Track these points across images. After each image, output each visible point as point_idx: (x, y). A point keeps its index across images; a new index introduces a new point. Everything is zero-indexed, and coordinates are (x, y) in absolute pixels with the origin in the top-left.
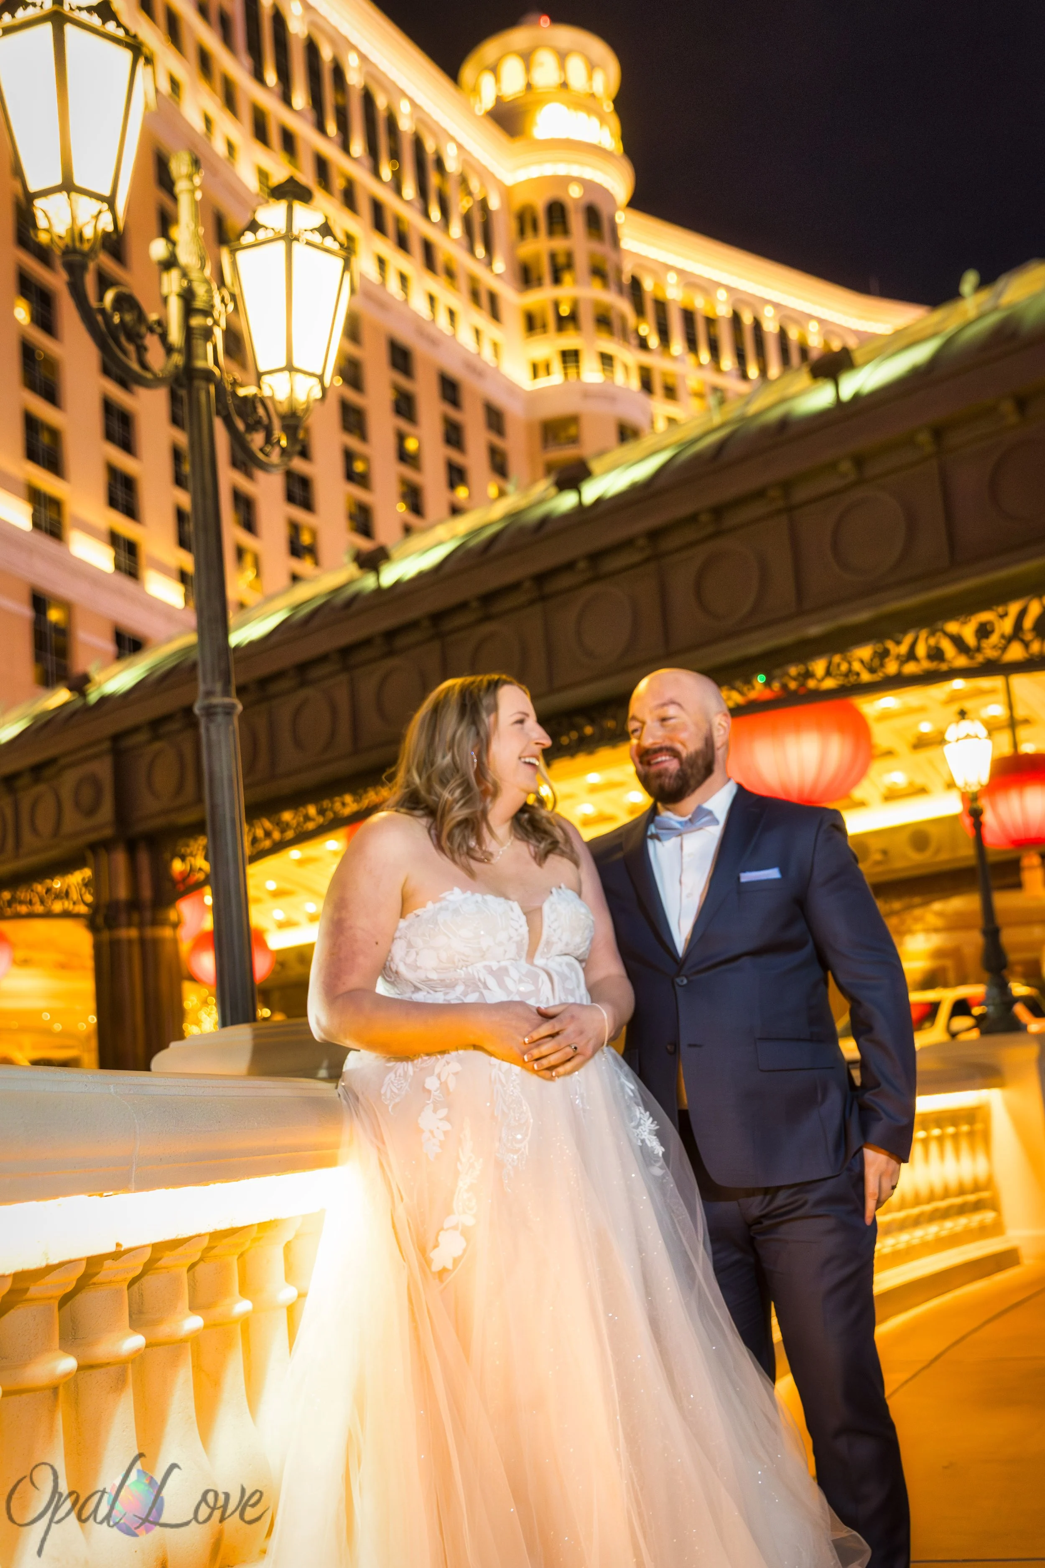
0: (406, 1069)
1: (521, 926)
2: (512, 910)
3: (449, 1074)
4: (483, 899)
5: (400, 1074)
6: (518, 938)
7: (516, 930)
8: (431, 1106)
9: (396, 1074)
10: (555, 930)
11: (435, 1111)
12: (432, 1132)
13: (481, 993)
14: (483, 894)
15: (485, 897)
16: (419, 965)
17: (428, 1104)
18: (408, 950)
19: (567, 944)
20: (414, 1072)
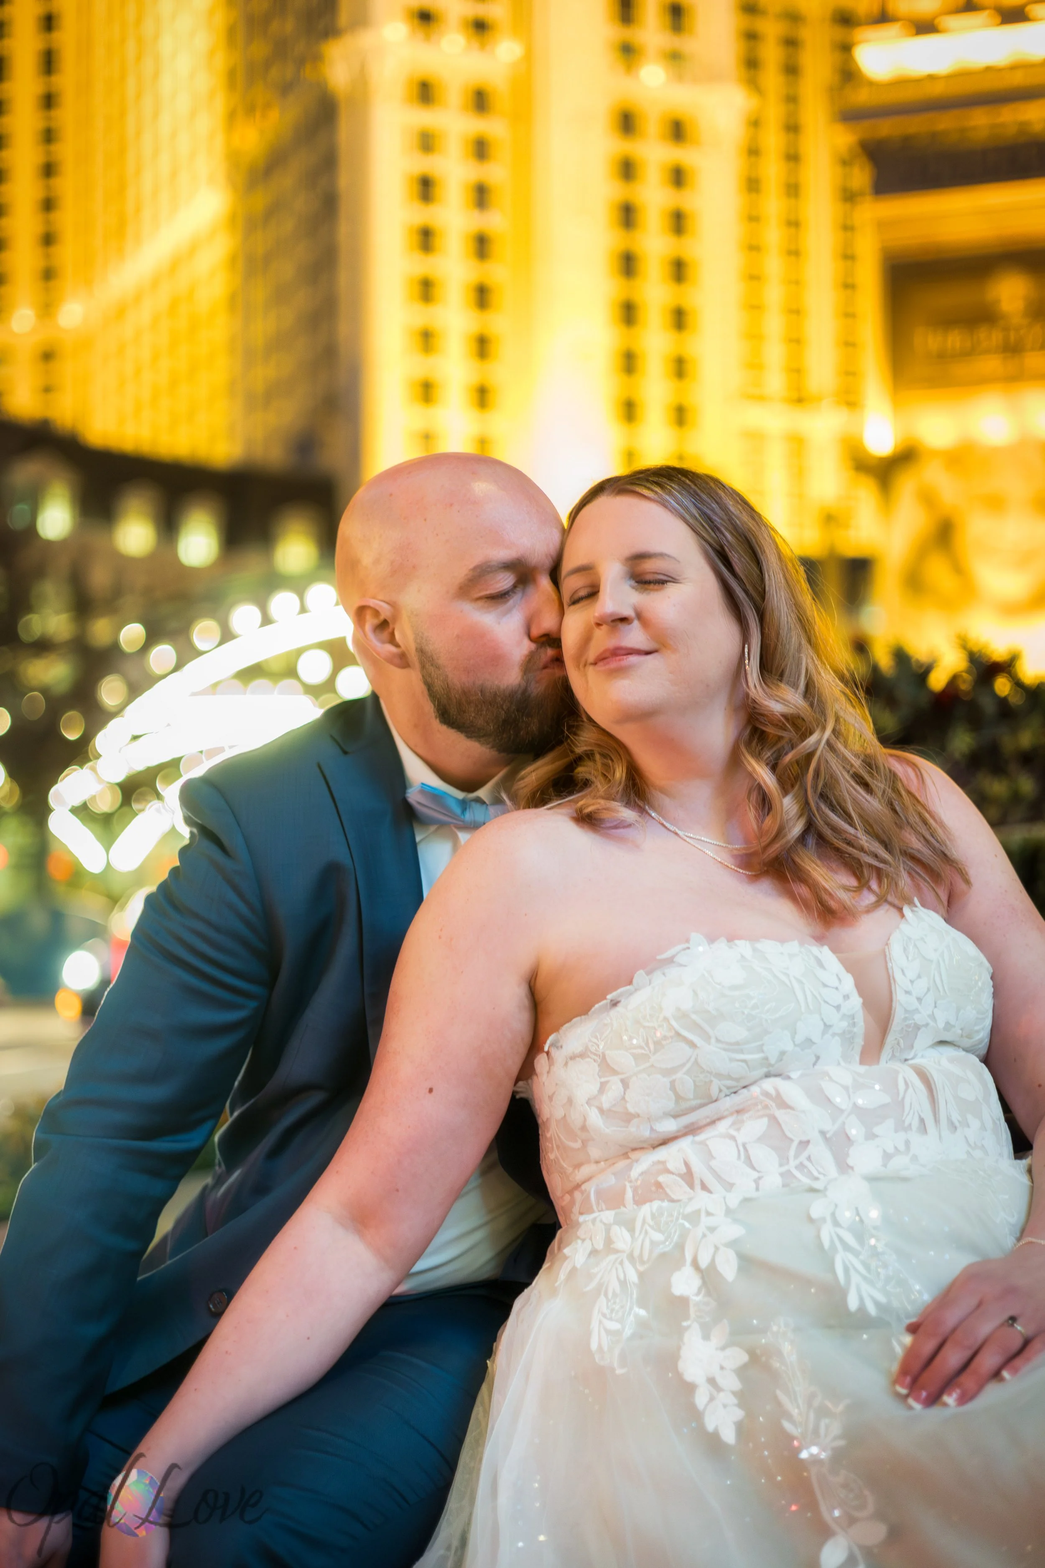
0: (622, 1277)
1: (846, 997)
2: (820, 964)
3: (717, 1248)
4: (755, 950)
5: (614, 1293)
6: (844, 1024)
7: (838, 1008)
8: (696, 1326)
9: (606, 1295)
10: (919, 1000)
11: (706, 1337)
12: (712, 1381)
13: (773, 1119)
14: (753, 938)
15: (759, 946)
16: (631, 1109)
17: (688, 1327)
18: (603, 1080)
19: (948, 1026)
20: (641, 1275)
